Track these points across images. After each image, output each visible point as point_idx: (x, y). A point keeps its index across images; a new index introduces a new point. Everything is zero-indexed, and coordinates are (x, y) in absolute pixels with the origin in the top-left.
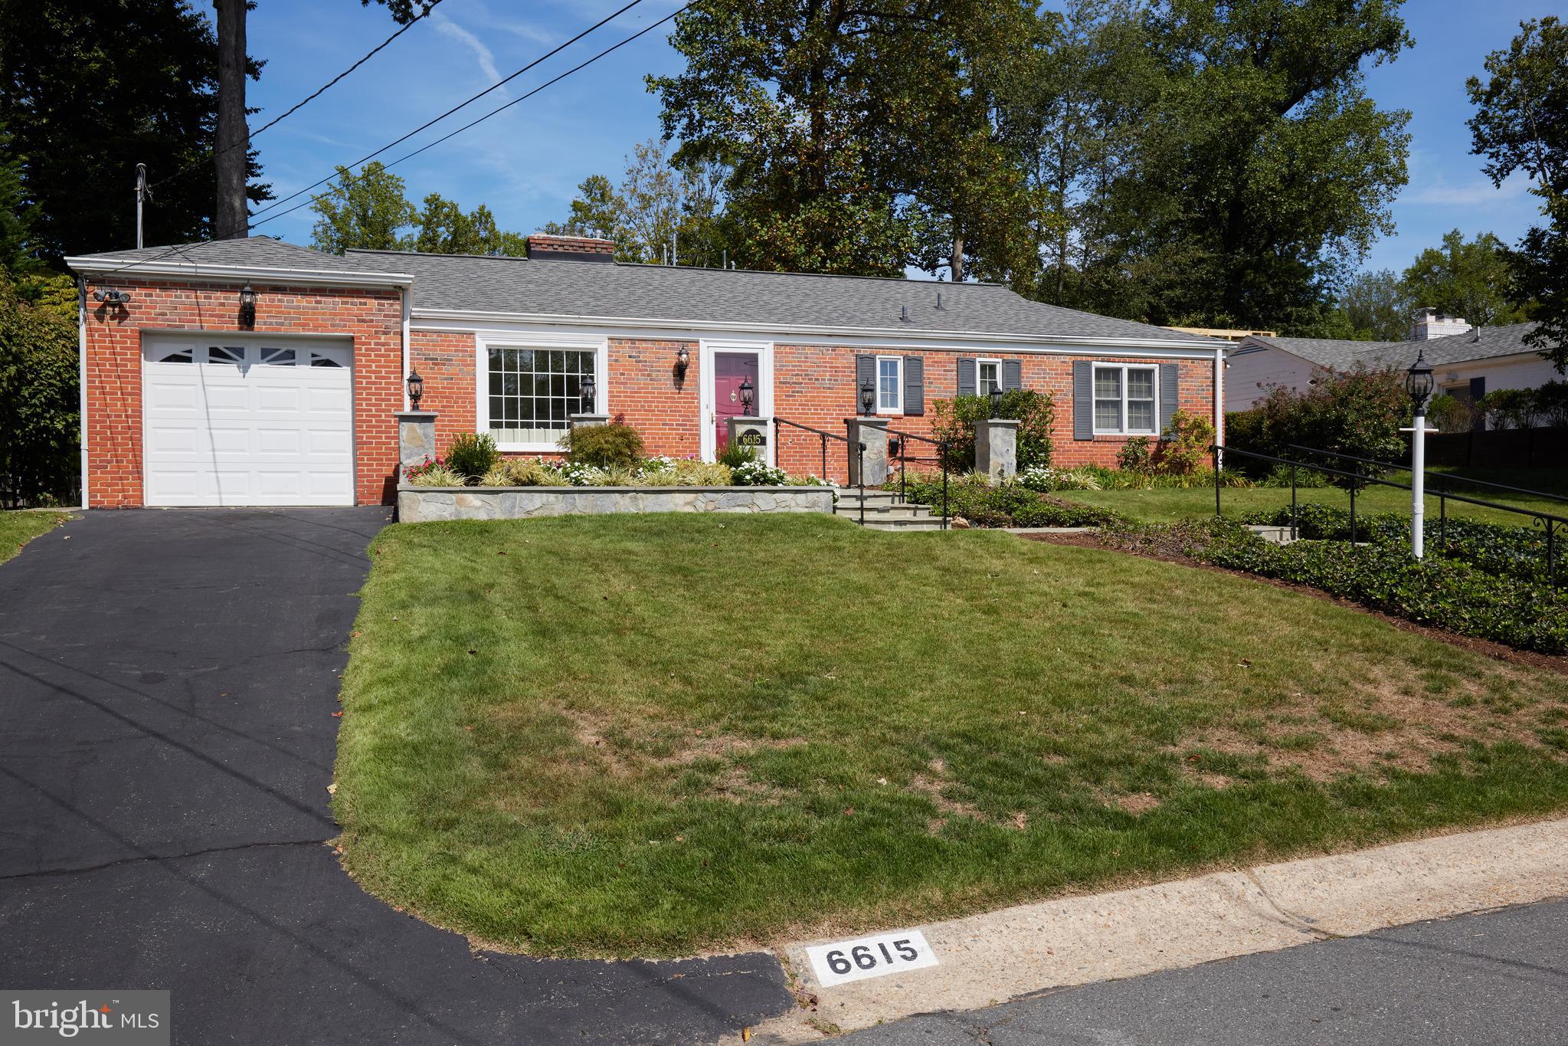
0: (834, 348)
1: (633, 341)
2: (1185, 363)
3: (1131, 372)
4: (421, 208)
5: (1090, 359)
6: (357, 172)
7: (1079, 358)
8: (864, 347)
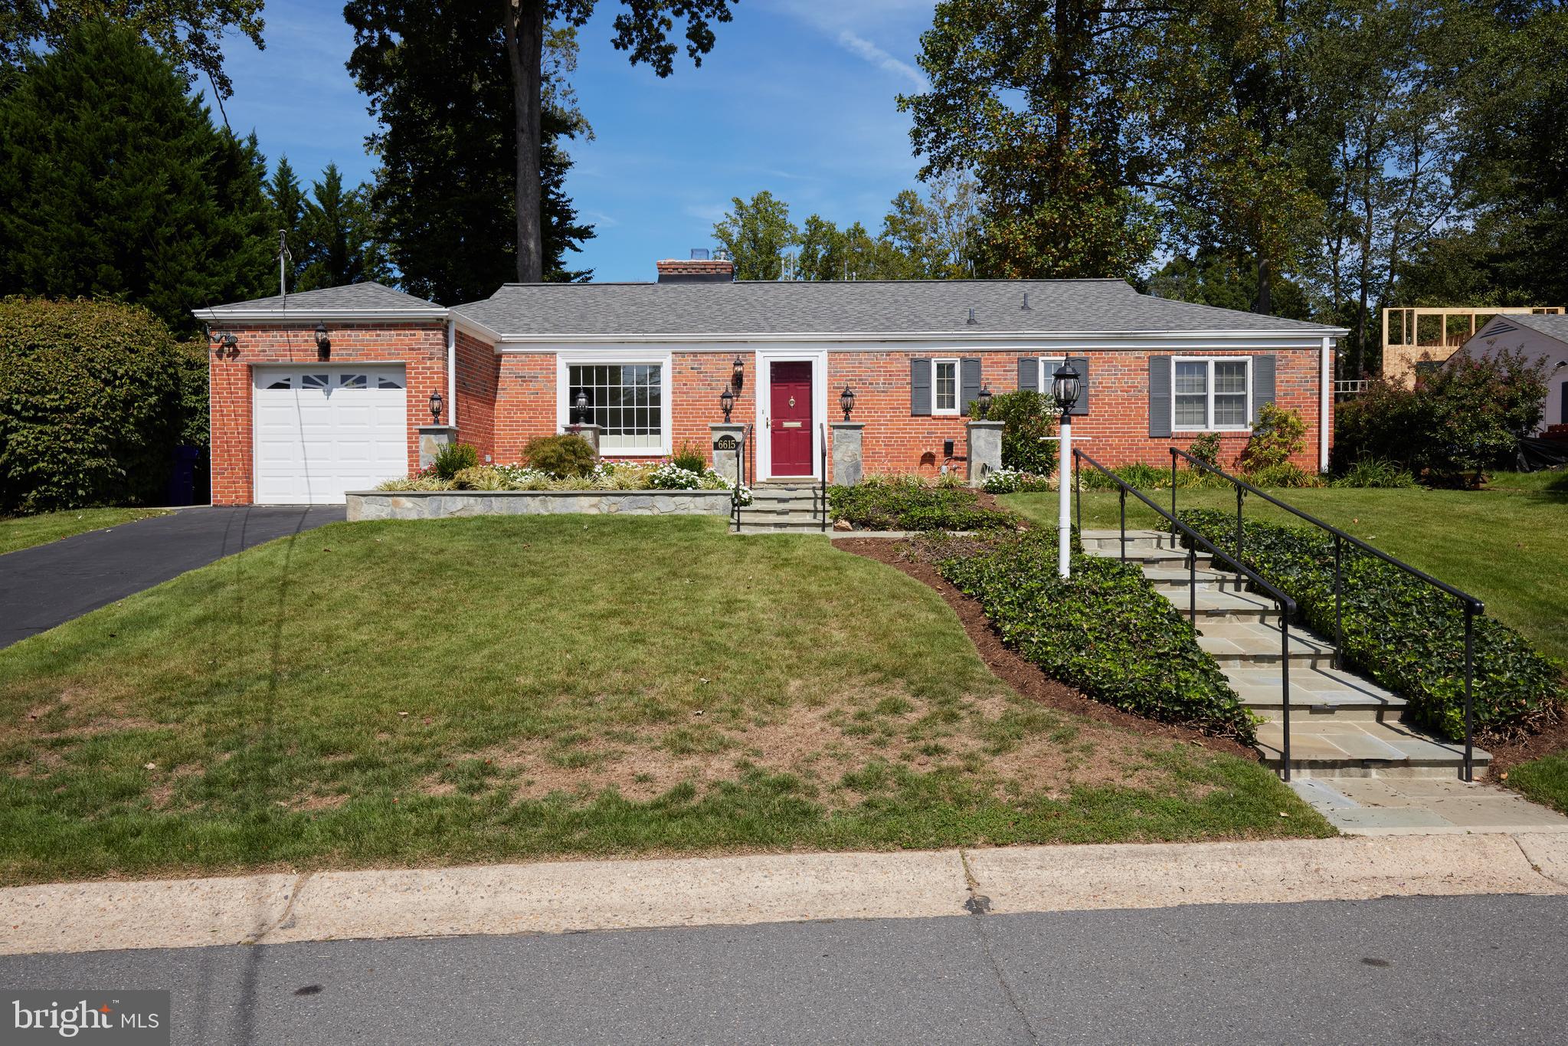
0: (889, 353)
1: (695, 354)
2: (1285, 353)
3: (1219, 366)
4: (802, 229)
5: (1168, 353)
6: (748, 202)
7: (1156, 353)
8: (919, 350)
